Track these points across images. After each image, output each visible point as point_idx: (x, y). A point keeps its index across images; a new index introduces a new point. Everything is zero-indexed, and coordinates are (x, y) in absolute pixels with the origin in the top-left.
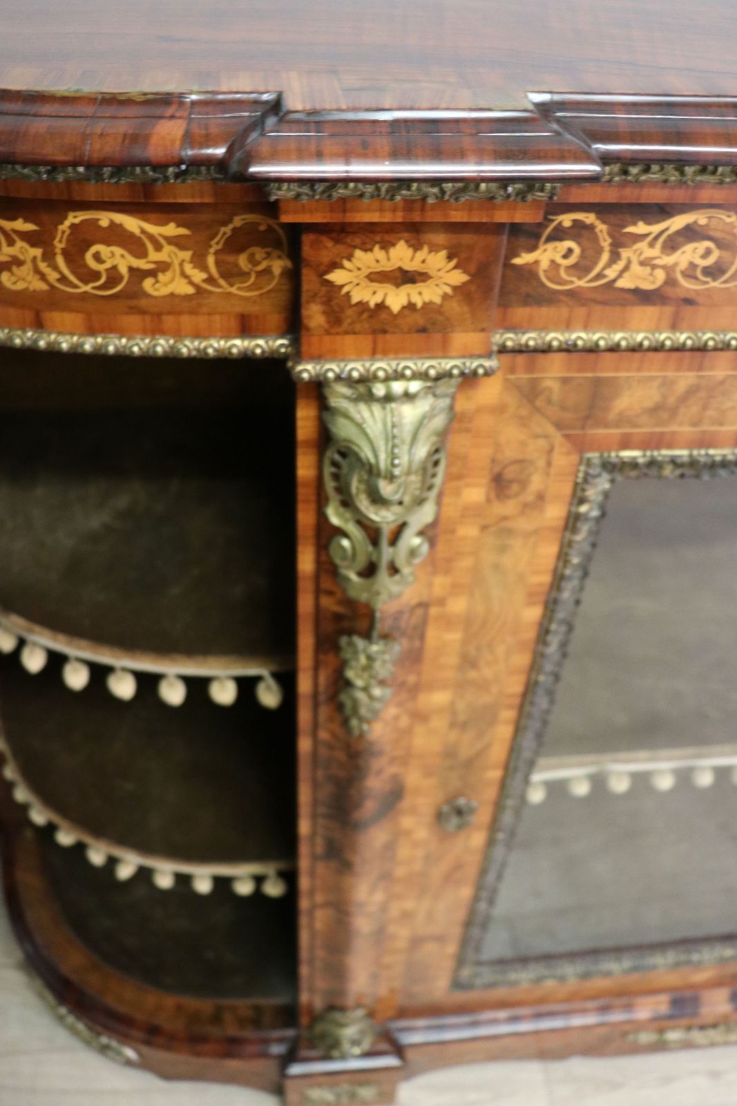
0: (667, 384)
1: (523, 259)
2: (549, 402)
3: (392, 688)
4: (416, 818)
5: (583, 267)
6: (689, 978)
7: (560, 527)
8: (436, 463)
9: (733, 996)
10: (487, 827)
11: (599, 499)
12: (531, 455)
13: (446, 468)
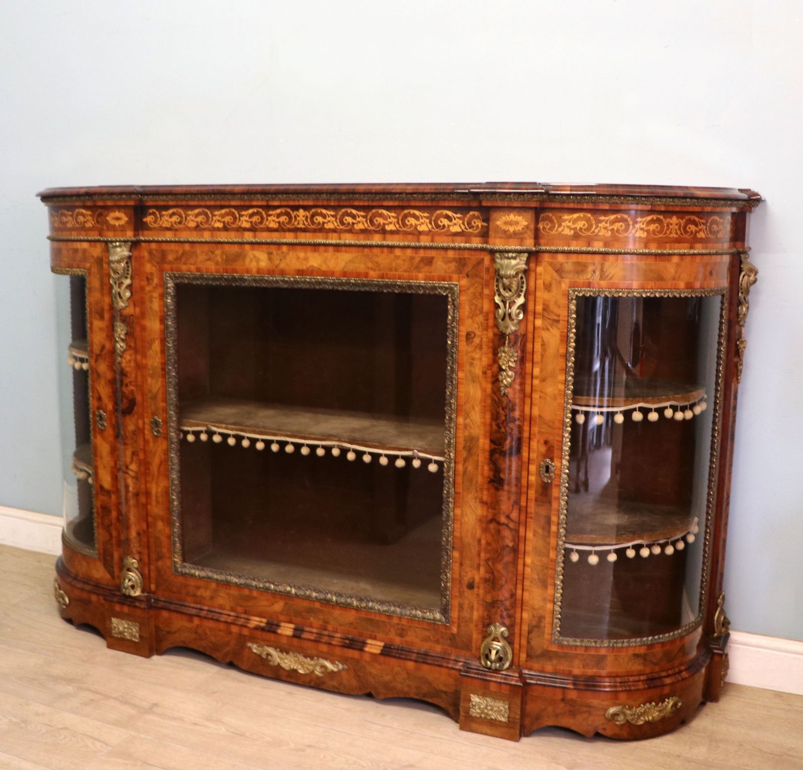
0: (177, 252)
1: (145, 220)
2: (154, 255)
3: (127, 345)
4: (144, 423)
5: (155, 222)
6: (273, 604)
7: (163, 296)
8: (128, 267)
9: (295, 629)
10: (166, 437)
11: (172, 289)
12: (154, 272)
13: (132, 270)
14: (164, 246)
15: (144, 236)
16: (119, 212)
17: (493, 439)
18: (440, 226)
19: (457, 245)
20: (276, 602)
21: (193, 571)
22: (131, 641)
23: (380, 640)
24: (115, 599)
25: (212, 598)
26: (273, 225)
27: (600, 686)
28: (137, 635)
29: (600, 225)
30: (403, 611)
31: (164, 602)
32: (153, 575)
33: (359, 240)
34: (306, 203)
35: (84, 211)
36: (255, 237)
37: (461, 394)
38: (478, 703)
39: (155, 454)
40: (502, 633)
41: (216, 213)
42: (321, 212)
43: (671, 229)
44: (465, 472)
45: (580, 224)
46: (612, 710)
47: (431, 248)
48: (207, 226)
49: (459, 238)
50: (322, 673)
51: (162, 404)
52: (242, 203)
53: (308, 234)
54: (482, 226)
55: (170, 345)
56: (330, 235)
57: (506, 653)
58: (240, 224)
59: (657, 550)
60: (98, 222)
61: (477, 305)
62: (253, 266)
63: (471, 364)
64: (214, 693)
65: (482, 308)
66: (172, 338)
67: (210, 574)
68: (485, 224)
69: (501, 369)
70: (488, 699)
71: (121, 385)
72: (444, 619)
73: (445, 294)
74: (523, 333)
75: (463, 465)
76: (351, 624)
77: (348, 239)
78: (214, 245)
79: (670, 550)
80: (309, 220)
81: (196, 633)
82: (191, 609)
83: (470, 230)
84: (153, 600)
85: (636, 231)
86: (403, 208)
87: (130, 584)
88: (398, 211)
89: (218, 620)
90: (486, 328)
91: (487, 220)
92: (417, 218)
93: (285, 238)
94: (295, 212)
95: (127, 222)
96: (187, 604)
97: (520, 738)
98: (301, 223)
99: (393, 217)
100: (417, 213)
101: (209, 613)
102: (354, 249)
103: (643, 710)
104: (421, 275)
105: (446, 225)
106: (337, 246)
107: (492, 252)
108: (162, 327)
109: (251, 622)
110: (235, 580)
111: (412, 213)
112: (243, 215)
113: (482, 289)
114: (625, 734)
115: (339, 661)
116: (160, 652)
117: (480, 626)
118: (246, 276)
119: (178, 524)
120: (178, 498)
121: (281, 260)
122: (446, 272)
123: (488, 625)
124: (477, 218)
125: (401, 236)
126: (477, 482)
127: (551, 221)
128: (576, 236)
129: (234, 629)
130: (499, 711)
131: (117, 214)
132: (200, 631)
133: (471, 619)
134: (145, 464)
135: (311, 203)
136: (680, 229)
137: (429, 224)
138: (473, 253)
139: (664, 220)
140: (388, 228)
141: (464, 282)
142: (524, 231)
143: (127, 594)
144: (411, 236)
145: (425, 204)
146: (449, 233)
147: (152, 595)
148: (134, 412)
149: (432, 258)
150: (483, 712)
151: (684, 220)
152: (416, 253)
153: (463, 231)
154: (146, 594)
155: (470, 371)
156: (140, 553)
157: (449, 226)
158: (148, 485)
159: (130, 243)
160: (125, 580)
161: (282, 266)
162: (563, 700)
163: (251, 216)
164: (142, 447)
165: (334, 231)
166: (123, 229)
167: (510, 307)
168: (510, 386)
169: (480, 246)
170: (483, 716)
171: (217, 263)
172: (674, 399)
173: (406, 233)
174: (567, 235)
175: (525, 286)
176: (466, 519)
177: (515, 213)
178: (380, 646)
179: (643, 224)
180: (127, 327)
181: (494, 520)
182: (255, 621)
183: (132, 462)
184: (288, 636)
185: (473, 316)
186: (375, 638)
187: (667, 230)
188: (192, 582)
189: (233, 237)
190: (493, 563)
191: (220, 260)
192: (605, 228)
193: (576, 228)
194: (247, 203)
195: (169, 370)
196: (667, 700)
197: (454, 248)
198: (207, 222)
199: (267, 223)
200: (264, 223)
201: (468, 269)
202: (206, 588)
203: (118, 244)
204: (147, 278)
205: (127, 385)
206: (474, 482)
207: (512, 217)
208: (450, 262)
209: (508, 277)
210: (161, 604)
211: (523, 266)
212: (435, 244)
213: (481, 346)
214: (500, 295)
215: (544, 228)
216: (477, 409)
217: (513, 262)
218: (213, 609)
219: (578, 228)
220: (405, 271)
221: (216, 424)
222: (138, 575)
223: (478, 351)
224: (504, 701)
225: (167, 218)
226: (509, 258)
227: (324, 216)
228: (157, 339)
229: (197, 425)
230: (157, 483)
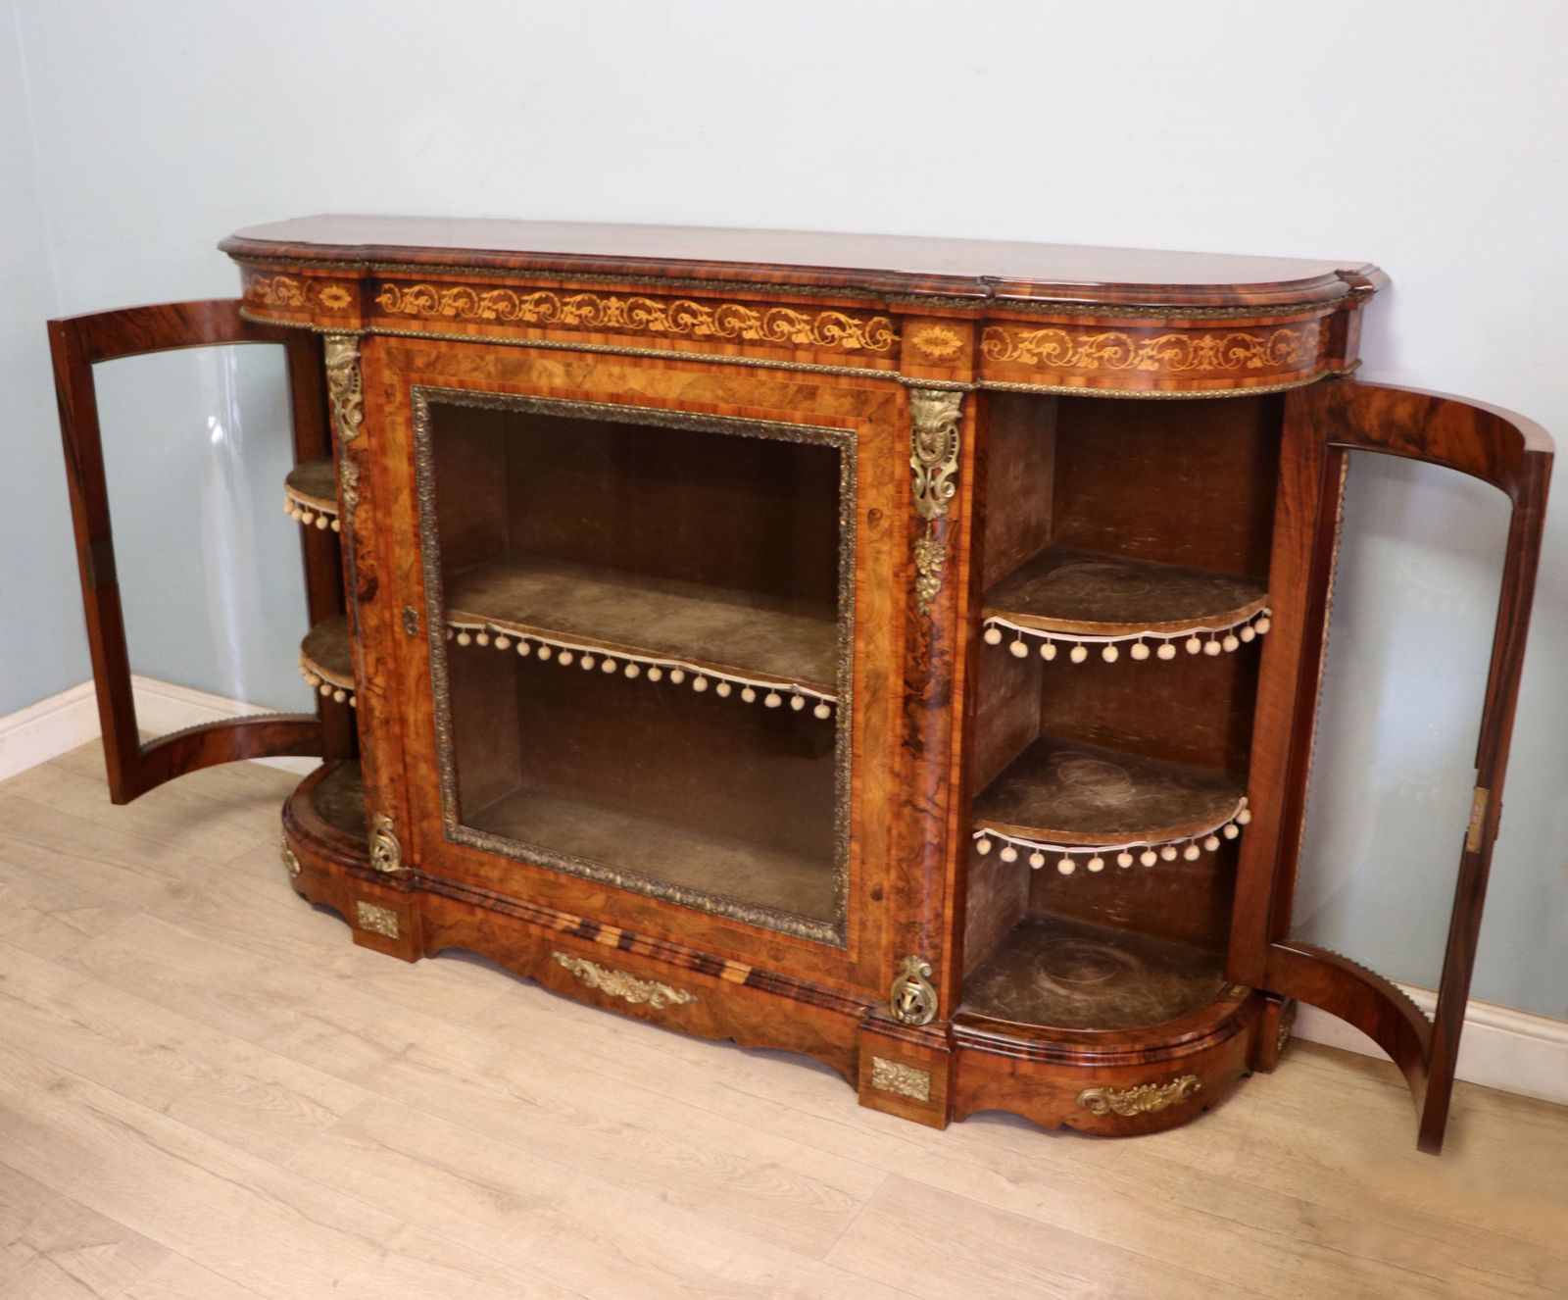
0: (428, 354)
1: (378, 300)
2: (395, 358)
3: (360, 496)
4: (392, 615)
5: (394, 304)
6: (589, 898)
7: (411, 422)
8: (356, 375)
9: (622, 937)
10: (425, 639)
11: (425, 411)
12: (394, 383)
13: (362, 379)
14: (409, 344)
15: (378, 325)
16: (338, 287)
17: (908, 680)
18: (827, 338)
19: (853, 370)
20: (593, 894)
21: (473, 839)
22: (386, 936)
23: (748, 964)
24: (363, 874)
25: (502, 881)
26: (571, 320)
27: (1070, 1058)
28: (395, 929)
29: (1080, 350)
30: (779, 922)
31: (434, 881)
32: (417, 840)
33: (702, 353)
34: (619, 289)
35: (287, 281)
36: (544, 338)
37: (861, 606)
38: (885, 1071)
39: (410, 663)
40: (922, 970)
41: (485, 295)
42: (644, 304)
43: (1202, 356)
44: (867, 726)
45: (1048, 348)
46: (1089, 1094)
47: (812, 372)
48: (472, 315)
49: (856, 359)
50: (661, 1003)
51: (417, 588)
52: (522, 283)
53: (624, 337)
54: (893, 341)
55: (425, 499)
56: (658, 341)
57: (927, 1001)
58: (521, 315)
59: (1170, 855)
60: (309, 299)
61: (884, 468)
62: (544, 382)
63: (877, 559)
64: (501, 1027)
65: (893, 473)
66: (428, 488)
67: (498, 846)
68: (897, 338)
69: (920, 575)
70: (899, 1066)
71: (356, 557)
72: (838, 941)
73: (835, 446)
74: (955, 519)
75: (865, 714)
76: (703, 935)
77: (686, 350)
78: (483, 346)
79: (1192, 854)
80: (625, 315)
81: (480, 930)
82: (472, 895)
83: (874, 347)
84: (417, 878)
85: (1141, 361)
86: (769, 305)
87: (382, 853)
88: (762, 309)
89: (509, 915)
90: (898, 506)
91: (898, 332)
92: (791, 322)
93: (589, 342)
94: (605, 301)
95: (350, 303)
96: (467, 887)
97: (947, 1125)
98: (614, 319)
99: (755, 318)
100: (791, 313)
101: (499, 903)
102: (696, 366)
103: (1135, 1096)
104: (798, 414)
105: (836, 336)
106: (670, 361)
107: (907, 387)
108: (412, 469)
109: (559, 921)
110: (534, 857)
111: (783, 313)
112: (526, 302)
113: (893, 442)
114: (1108, 1128)
115: (685, 989)
116: (432, 953)
117: (891, 957)
118: (533, 399)
119: (448, 769)
120: (448, 730)
121: (585, 376)
122: (836, 412)
123: (902, 957)
124: (885, 327)
125: (767, 350)
126: (885, 741)
127: (1002, 340)
128: (1041, 367)
129: (534, 930)
130: (914, 1086)
131: (335, 290)
132: (486, 929)
133: (878, 945)
134: (397, 677)
135: (627, 289)
136: (1216, 356)
137: (809, 333)
138: (879, 383)
139: (1189, 342)
140: (749, 335)
141: (865, 430)
142: (955, 356)
143: (378, 868)
144: (781, 350)
145: (803, 301)
146: (842, 349)
147: (416, 871)
148: (375, 598)
149: (816, 388)
150: (891, 1085)
151: (1225, 341)
152: (791, 379)
153: (863, 348)
154: (407, 868)
155: (874, 570)
156: (395, 808)
157: (841, 338)
158: (403, 708)
159: (357, 338)
160: (374, 847)
161: (587, 386)
162: (1012, 1074)
163: (538, 303)
164: (390, 651)
165: (664, 335)
166: (344, 314)
167: (933, 478)
168: (933, 600)
169: (889, 373)
170: (892, 1089)
171: (489, 375)
172: (1204, 623)
173: (774, 346)
174: (1026, 364)
175: (957, 443)
176: (870, 796)
177: (943, 327)
178: (744, 971)
179: (1153, 349)
180: (359, 467)
181: (910, 802)
182: (566, 920)
183: (376, 673)
184: (611, 947)
185: (878, 484)
186: (738, 959)
187: (1194, 358)
188: (473, 856)
189: (509, 335)
190: (909, 867)
191: (492, 370)
192: (1089, 355)
193: (1041, 353)
194: (529, 284)
195: (426, 536)
196: (1176, 1080)
197: (848, 375)
198: (471, 309)
199: (562, 316)
200: (558, 316)
201: (871, 410)
202: (494, 866)
203: (338, 338)
204: (386, 392)
205: (363, 558)
206: (881, 740)
207: (938, 332)
208: (845, 396)
209: (929, 431)
210: (429, 885)
211: (955, 414)
212: (819, 367)
213: (891, 532)
214: (918, 455)
215: (990, 351)
216: (886, 629)
217: (938, 406)
218: (503, 898)
219: (1045, 354)
220: (774, 406)
221: (501, 621)
222: (393, 841)
223: (886, 539)
224: (922, 1070)
225: (412, 299)
226: (931, 399)
227: (649, 311)
228: (405, 487)
229: (472, 621)
230: (416, 706)
